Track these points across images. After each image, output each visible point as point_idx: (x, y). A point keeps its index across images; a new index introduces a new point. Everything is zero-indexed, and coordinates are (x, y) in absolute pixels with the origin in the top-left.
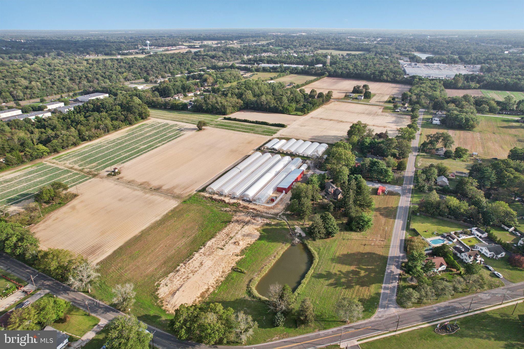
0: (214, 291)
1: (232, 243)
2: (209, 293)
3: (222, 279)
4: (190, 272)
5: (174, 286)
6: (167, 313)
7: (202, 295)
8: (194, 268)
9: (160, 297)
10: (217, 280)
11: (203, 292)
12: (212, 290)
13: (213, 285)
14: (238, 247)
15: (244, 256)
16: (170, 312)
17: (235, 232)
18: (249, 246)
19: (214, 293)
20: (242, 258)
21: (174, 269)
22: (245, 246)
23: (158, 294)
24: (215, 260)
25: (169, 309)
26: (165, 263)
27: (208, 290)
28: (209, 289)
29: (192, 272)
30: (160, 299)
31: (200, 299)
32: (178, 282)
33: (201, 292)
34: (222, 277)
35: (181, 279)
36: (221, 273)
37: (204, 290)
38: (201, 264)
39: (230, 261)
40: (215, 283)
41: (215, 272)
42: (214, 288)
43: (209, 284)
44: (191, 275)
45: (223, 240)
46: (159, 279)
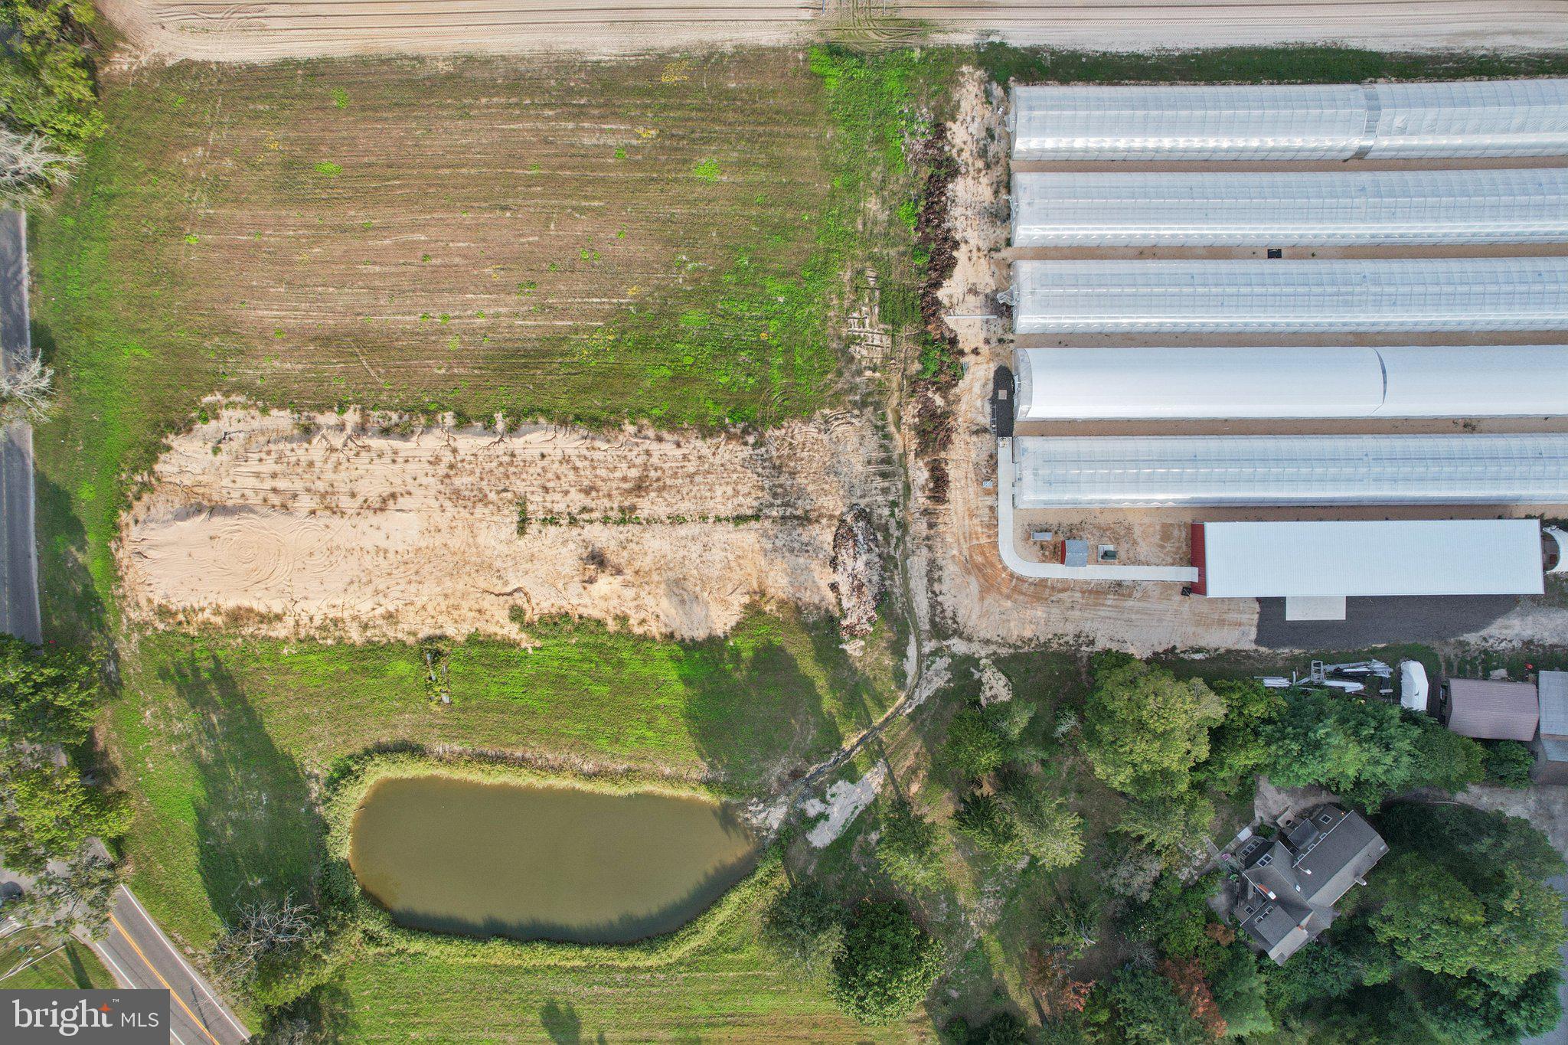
0: (286, 641)
1: (586, 543)
2: (265, 630)
3: (356, 636)
4: (321, 486)
5: (226, 482)
6: (113, 545)
7: (237, 617)
8: (344, 488)
9: (157, 467)
10: (336, 622)
11: (250, 610)
12: (280, 631)
13: (305, 620)
14: (576, 587)
15: (527, 642)
16: (120, 554)
17: (684, 507)
18: (612, 626)
19: (275, 644)
20: (513, 645)
21: (312, 408)
22: (597, 614)
23: (169, 448)
24: (439, 540)
25: (126, 543)
26: (326, 340)
27: (270, 621)
28: (279, 618)
29: (324, 496)
30: (152, 472)
31: (219, 620)
32: (252, 482)
33: (246, 603)
34: (365, 627)
35: (268, 484)
36: (380, 611)
37: (260, 607)
38: (385, 502)
39: (465, 605)
40: (317, 622)
41: (370, 589)
42: (297, 634)
43: (298, 608)
44: (306, 503)
45: (587, 491)
46: (239, 388)
